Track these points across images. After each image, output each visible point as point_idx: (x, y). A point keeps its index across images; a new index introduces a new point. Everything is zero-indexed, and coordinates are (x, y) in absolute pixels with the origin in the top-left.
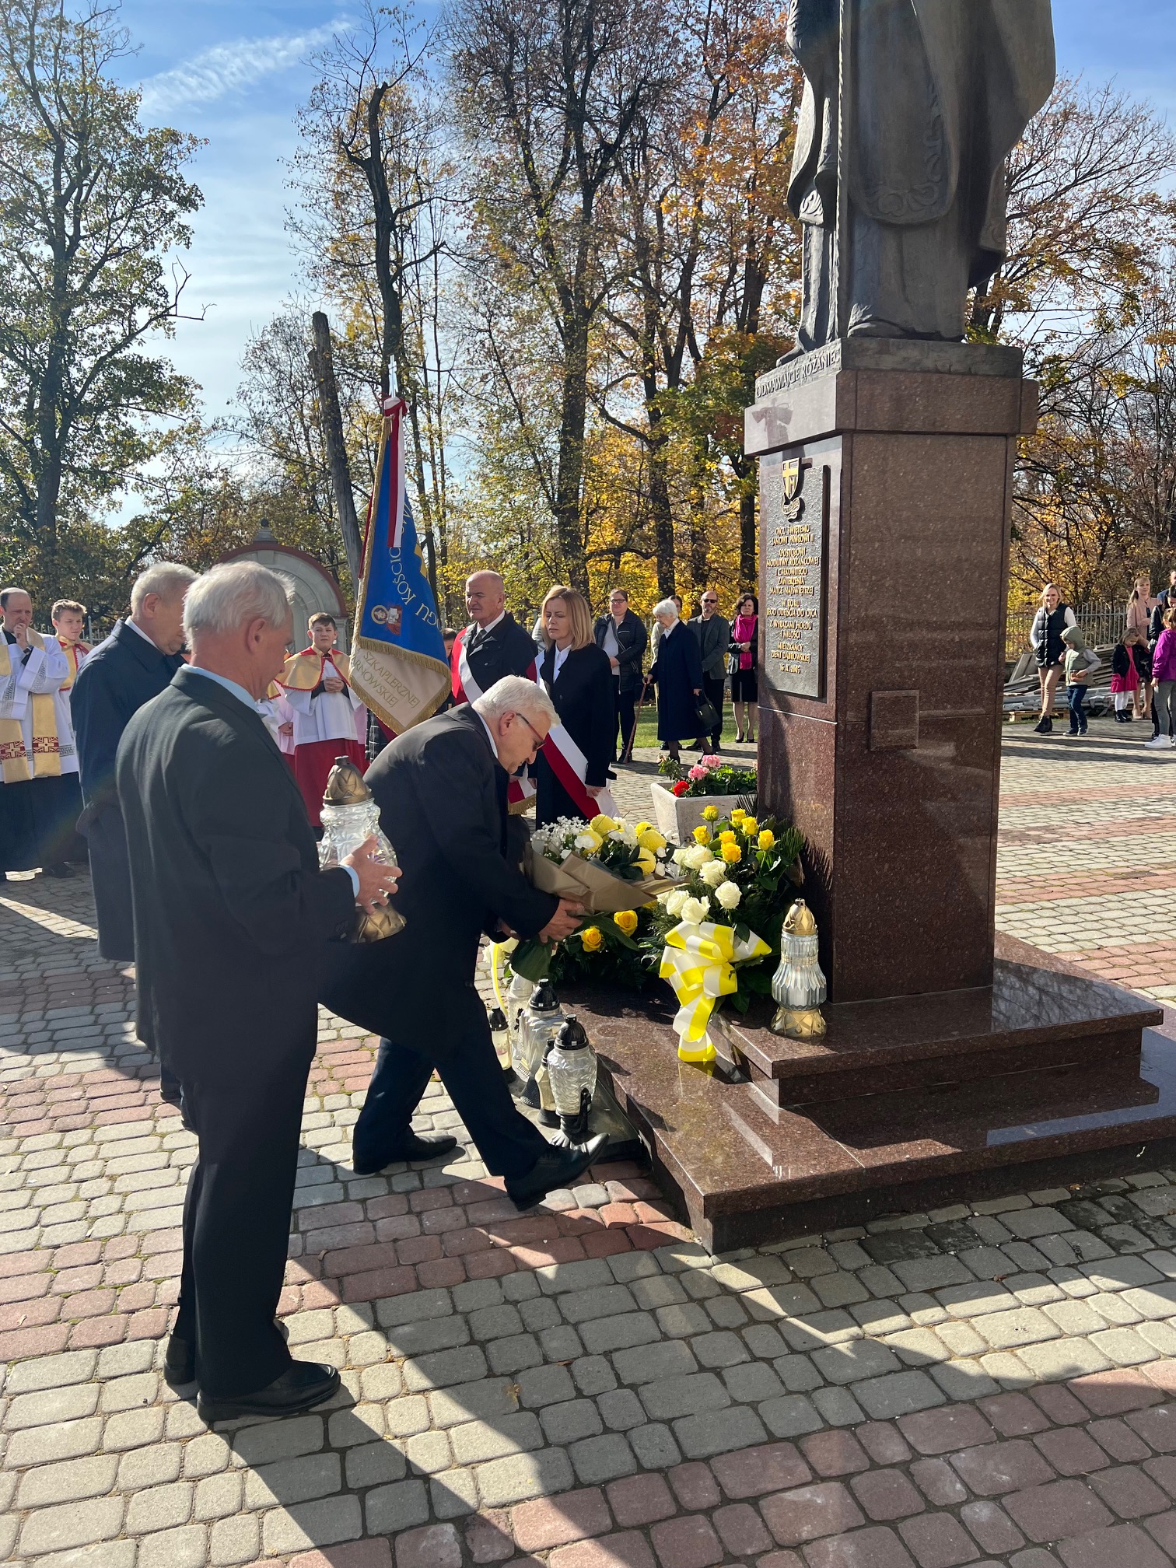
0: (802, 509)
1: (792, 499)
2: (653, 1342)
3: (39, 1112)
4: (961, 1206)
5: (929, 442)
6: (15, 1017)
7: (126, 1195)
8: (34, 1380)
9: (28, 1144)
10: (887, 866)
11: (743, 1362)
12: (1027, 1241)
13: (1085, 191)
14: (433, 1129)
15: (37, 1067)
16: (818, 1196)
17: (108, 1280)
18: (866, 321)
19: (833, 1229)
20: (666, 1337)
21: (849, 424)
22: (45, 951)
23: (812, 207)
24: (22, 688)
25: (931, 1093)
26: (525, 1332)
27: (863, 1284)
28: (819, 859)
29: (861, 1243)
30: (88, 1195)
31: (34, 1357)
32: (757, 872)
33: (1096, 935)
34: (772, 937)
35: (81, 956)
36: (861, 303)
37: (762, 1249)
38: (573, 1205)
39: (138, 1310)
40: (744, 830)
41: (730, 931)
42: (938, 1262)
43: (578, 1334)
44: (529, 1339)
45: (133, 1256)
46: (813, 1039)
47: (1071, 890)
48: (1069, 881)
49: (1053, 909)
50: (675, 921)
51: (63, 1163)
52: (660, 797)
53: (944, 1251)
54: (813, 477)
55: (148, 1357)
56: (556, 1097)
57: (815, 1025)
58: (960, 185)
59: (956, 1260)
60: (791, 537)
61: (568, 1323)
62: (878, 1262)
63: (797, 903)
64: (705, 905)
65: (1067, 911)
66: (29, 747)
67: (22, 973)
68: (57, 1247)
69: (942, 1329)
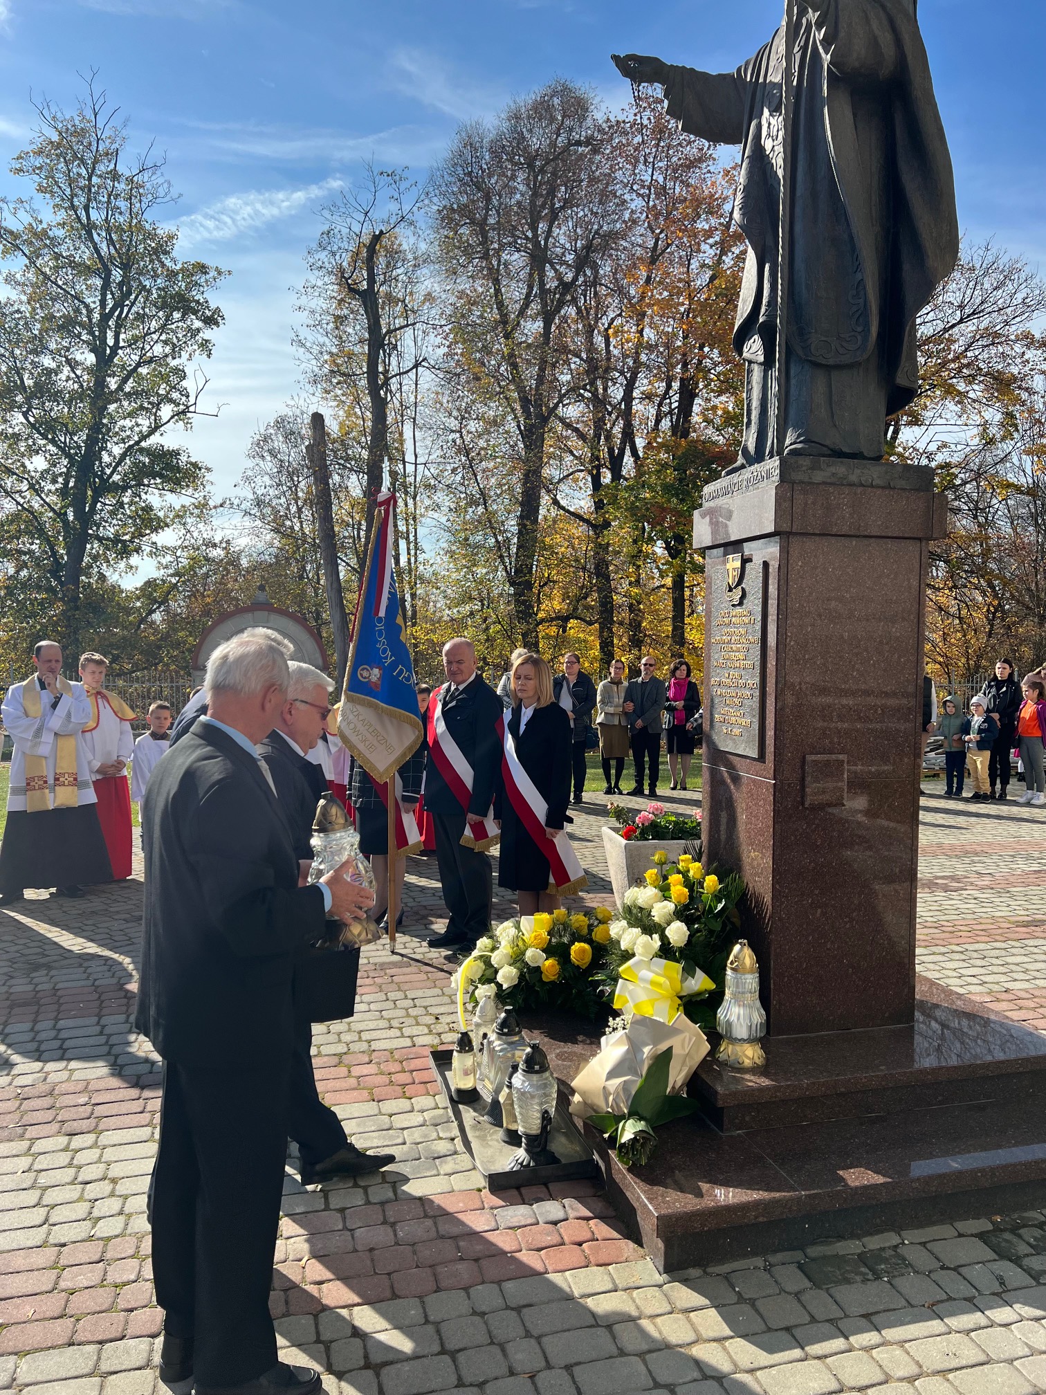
0: (744, 595)
1: (735, 588)
2: (611, 1357)
3: (49, 1115)
4: (892, 1234)
5: (854, 543)
6: (28, 1026)
7: (126, 1197)
8: (42, 1372)
9: (39, 1146)
10: (819, 910)
11: (695, 1380)
12: (955, 1269)
13: (970, 327)
14: (404, 1143)
15: (48, 1073)
16: (761, 1219)
17: (110, 1279)
18: (800, 442)
19: (775, 1252)
20: (622, 1353)
21: (785, 527)
22: (56, 965)
23: (754, 348)
24: (50, 730)
25: (862, 1124)
26: (492, 1343)
27: (805, 1307)
28: (760, 904)
29: (800, 1267)
30: (92, 1196)
31: (42, 1350)
32: (703, 913)
33: (1003, 978)
34: (717, 974)
35: (89, 971)
36: (795, 427)
37: (709, 1270)
38: (532, 1221)
39: (136, 1309)
40: (691, 874)
41: (678, 967)
42: (873, 1287)
43: (541, 1347)
44: (496, 1350)
45: (132, 1257)
46: (755, 1070)
47: (977, 935)
48: (975, 927)
49: (962, 952)
50: (627, 956)
51: (70, 1165)
52: (611, 840)
53: (878, 1277)
54: (754, 570)
55: (145, 1355)
56: (519, 1117)
57: (756, 1058)
58: (879, 334)
59: (889, 1286)
60: (734, 619)
61: (532, 1336)
62: (817, 1285)
63: (741, 944)
64: (656, 942)
65: (975, 955)
66: (51, 781)
67: (37, 985)
68: (64, 1245)
69: (878, 1353)
